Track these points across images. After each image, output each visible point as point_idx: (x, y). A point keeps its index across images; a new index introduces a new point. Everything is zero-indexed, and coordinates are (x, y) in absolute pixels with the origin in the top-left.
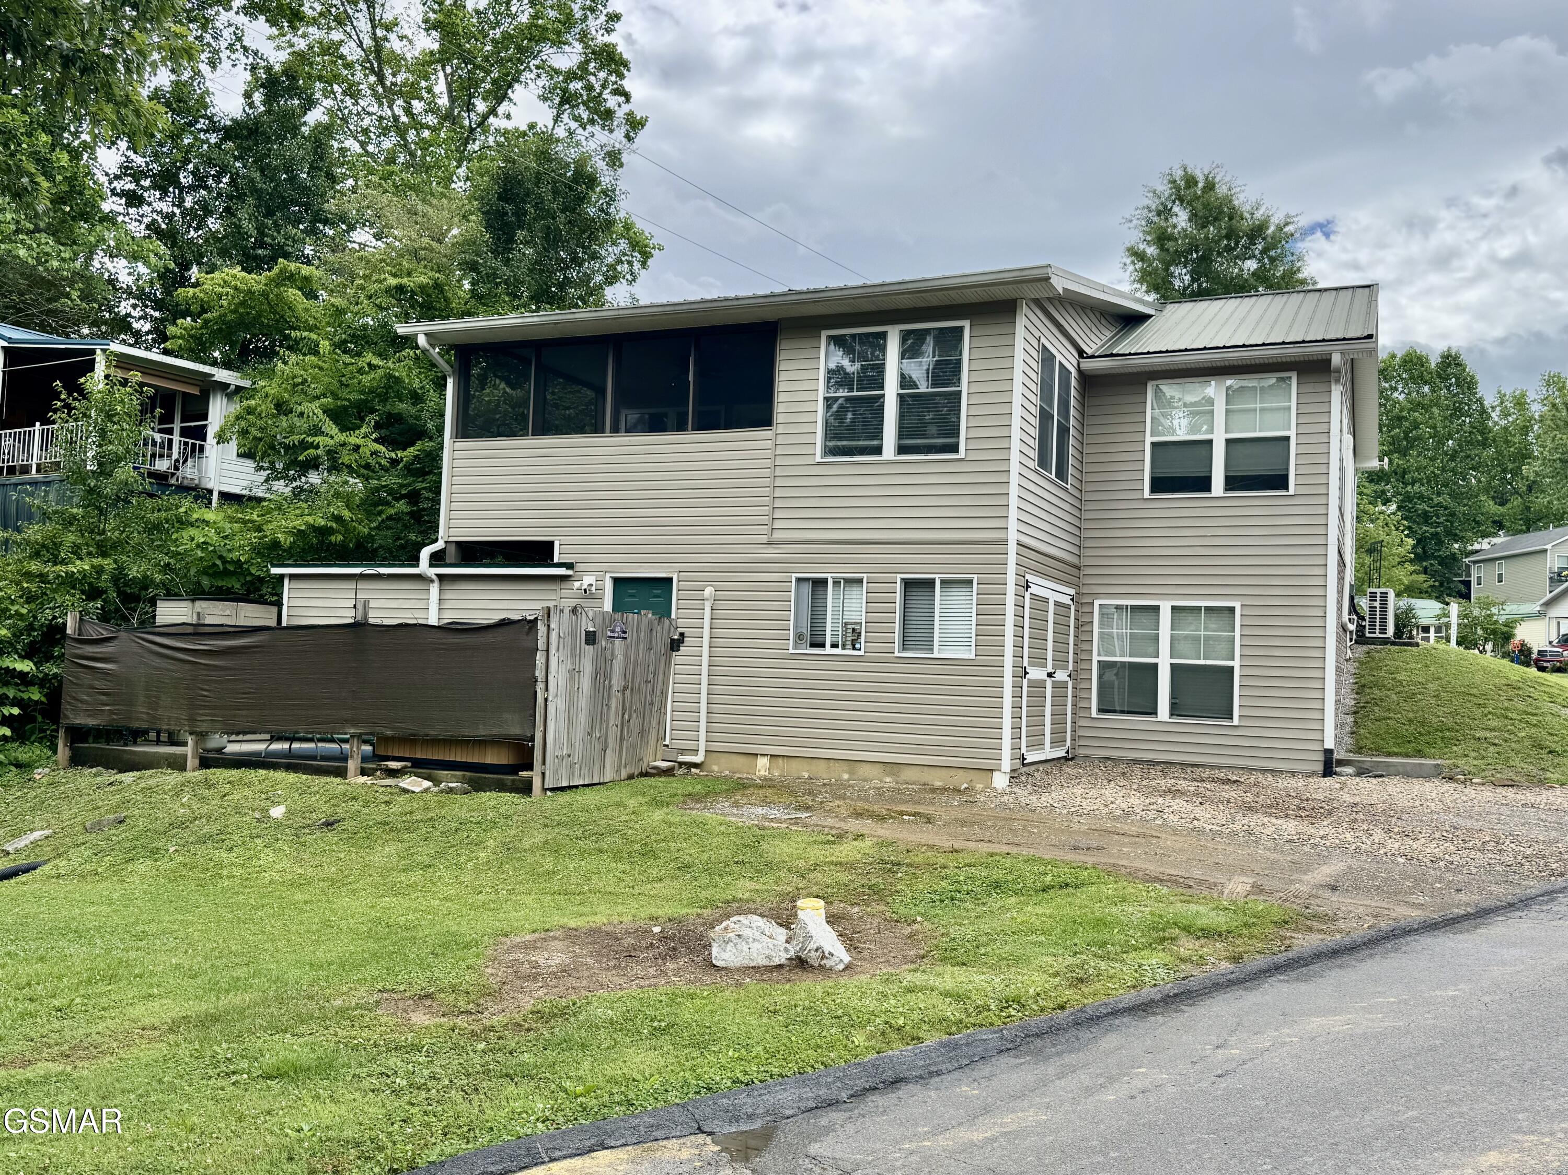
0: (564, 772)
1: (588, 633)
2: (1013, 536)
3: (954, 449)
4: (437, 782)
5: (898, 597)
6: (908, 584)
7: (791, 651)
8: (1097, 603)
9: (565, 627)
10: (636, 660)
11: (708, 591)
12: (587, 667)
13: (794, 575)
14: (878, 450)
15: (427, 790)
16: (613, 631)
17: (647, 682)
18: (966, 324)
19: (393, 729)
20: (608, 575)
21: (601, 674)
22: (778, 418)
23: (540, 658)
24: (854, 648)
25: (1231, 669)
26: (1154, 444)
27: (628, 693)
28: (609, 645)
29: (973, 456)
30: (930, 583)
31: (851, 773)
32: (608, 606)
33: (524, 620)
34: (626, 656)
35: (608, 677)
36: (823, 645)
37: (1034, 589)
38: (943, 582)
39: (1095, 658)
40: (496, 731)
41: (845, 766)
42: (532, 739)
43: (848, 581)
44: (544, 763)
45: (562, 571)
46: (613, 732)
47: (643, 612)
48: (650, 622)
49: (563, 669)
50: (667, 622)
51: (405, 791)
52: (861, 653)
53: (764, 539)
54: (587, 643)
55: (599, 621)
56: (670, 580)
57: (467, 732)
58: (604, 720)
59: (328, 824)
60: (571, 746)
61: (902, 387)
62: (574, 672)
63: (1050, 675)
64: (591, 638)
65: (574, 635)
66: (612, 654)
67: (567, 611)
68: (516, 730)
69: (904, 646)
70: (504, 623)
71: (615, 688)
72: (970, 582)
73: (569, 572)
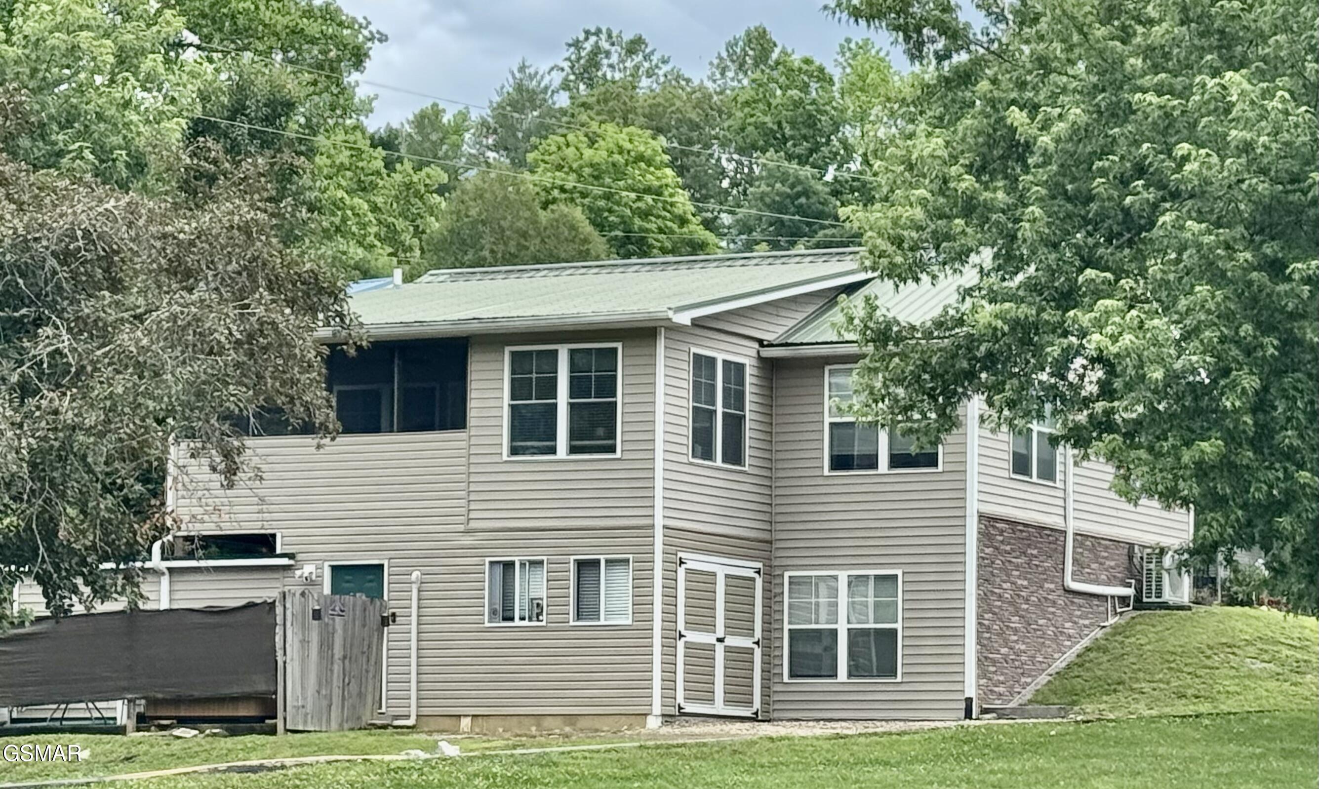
0: (300, 719)
1: (314, 611)
2: (659, 522)
3: (612, 449)
4: (201, 732)
5: (572, 575)
6: (580, 564)
7: (487, 625)
8: (787, 575)
9: (297, 607)
10: (353, 634)
11: (416, 575)
12: (315, 638)
13: (488, 560)
14: (553, 450)
15: (195, 736)
16: (333, 610)
17: (363, 653)
18: (619, 346)
19: (163, 693)
20: (326, 564)
21: (326, 644)
22: (471, 421)
23: (279, 630)
24: (538, 620)
25: (895, 631)
26: (832, 425)
27: (347, 662)
28: (331, 622)
29: (628, 456)
30: (597, 563)
31: (538, 725)
32: (327, 590)
33: (265, 602)
34: (345, 630)
35: (331, 647)
36: (512, 619)
37: (690, 565)
38: (607, 561)
39: (787, 627)
40: (247, 689)
41: (532, 720)
42: (275, 693)
43: (532, 563)
44: (285, 710)
45: (285, 561)
46: (337, 693)
47: (358, 595)
48: (364, 603)
49: (296, 640)
50: (378, 603)
51: (178, 738)
52: (544, 623)
53: (462, 528)
54: (314, 618)
55: (322, 601)
56: (381, 566)
57: (226, 691)
58: (329, 682)
59: (127, 759)
60: (305, 699)
61: (571, 397)
62: (304, 642)
63: (720, 640)
64: (317, 614)
65: (304, 613)
66: (334, 628)
67: (298, 595)
68: (262, 687)
69: (579, 616)
70: (250, 606)
71: (337, 657)
72: (628, 561)
73: (292, 562)
